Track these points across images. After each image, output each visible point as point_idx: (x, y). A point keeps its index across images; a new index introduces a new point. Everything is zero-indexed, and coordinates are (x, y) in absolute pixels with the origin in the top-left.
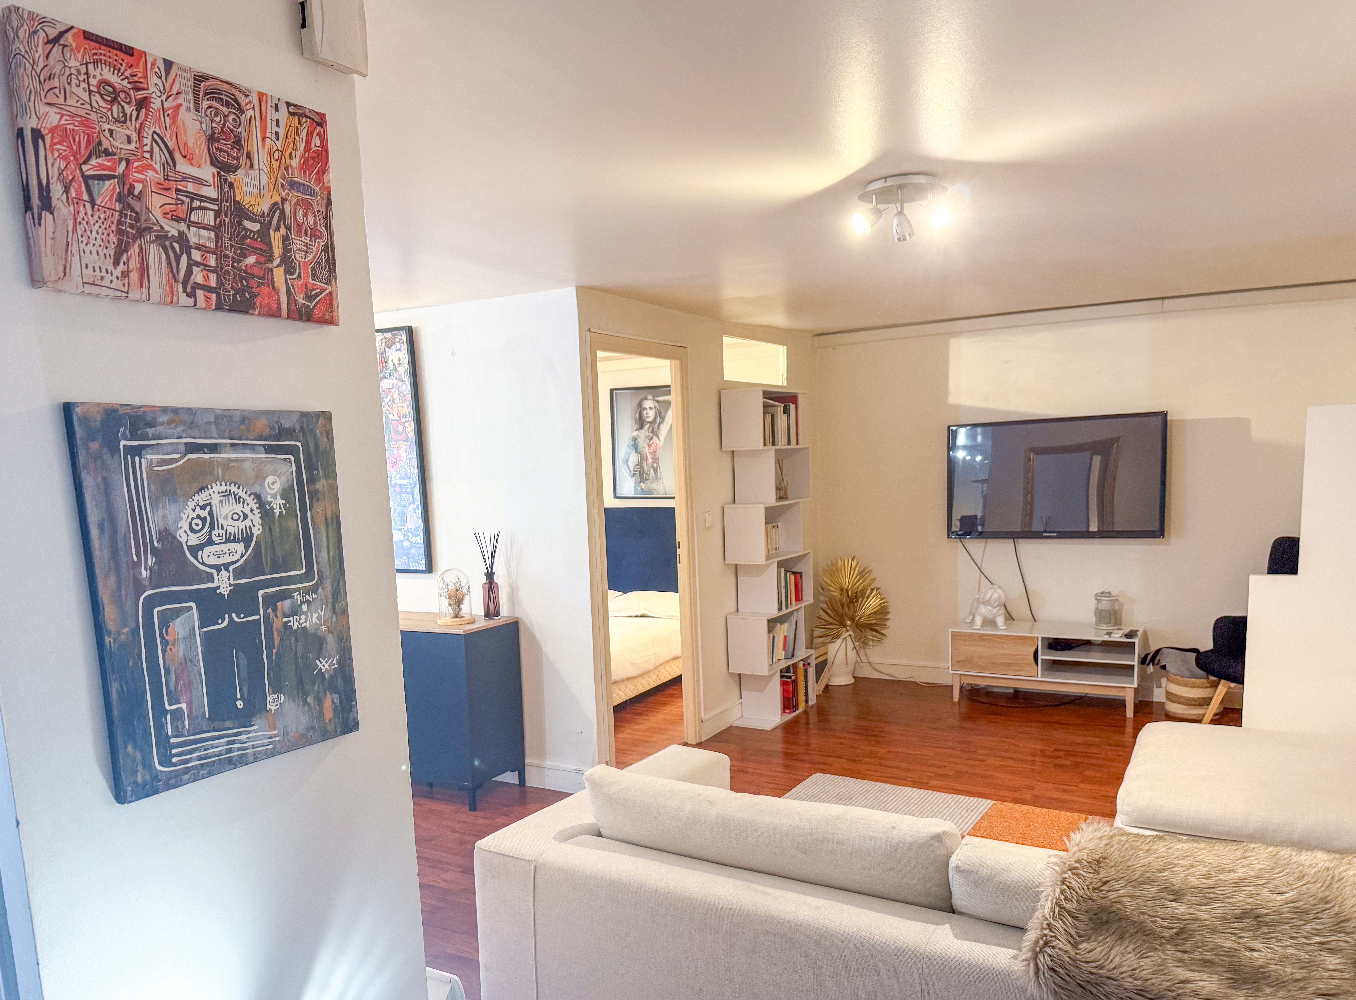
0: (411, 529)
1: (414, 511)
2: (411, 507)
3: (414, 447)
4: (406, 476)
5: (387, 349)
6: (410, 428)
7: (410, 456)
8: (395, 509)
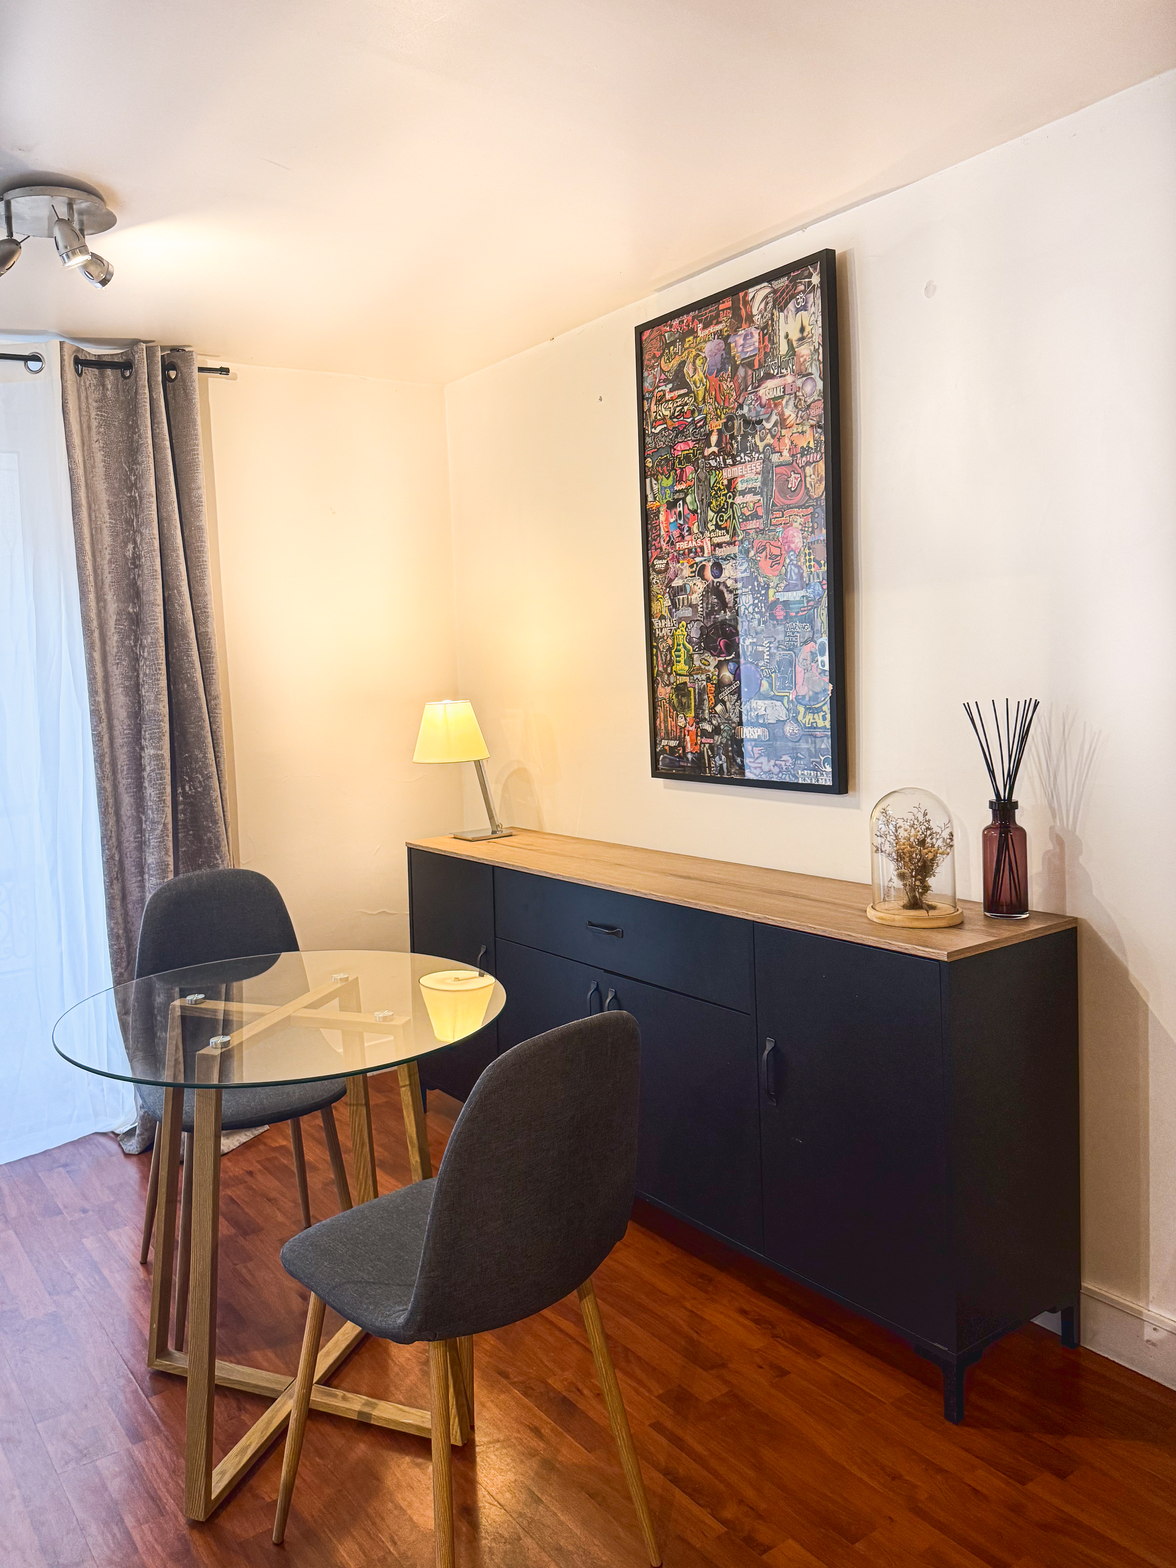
0: (804, 696)
1: (814, 657)
2: (807, 650)
3: (822, 516)
4: (800, 583)
5: (776, 314)
6: (814, 475)
7: (812, 538)
8: (772, 655)
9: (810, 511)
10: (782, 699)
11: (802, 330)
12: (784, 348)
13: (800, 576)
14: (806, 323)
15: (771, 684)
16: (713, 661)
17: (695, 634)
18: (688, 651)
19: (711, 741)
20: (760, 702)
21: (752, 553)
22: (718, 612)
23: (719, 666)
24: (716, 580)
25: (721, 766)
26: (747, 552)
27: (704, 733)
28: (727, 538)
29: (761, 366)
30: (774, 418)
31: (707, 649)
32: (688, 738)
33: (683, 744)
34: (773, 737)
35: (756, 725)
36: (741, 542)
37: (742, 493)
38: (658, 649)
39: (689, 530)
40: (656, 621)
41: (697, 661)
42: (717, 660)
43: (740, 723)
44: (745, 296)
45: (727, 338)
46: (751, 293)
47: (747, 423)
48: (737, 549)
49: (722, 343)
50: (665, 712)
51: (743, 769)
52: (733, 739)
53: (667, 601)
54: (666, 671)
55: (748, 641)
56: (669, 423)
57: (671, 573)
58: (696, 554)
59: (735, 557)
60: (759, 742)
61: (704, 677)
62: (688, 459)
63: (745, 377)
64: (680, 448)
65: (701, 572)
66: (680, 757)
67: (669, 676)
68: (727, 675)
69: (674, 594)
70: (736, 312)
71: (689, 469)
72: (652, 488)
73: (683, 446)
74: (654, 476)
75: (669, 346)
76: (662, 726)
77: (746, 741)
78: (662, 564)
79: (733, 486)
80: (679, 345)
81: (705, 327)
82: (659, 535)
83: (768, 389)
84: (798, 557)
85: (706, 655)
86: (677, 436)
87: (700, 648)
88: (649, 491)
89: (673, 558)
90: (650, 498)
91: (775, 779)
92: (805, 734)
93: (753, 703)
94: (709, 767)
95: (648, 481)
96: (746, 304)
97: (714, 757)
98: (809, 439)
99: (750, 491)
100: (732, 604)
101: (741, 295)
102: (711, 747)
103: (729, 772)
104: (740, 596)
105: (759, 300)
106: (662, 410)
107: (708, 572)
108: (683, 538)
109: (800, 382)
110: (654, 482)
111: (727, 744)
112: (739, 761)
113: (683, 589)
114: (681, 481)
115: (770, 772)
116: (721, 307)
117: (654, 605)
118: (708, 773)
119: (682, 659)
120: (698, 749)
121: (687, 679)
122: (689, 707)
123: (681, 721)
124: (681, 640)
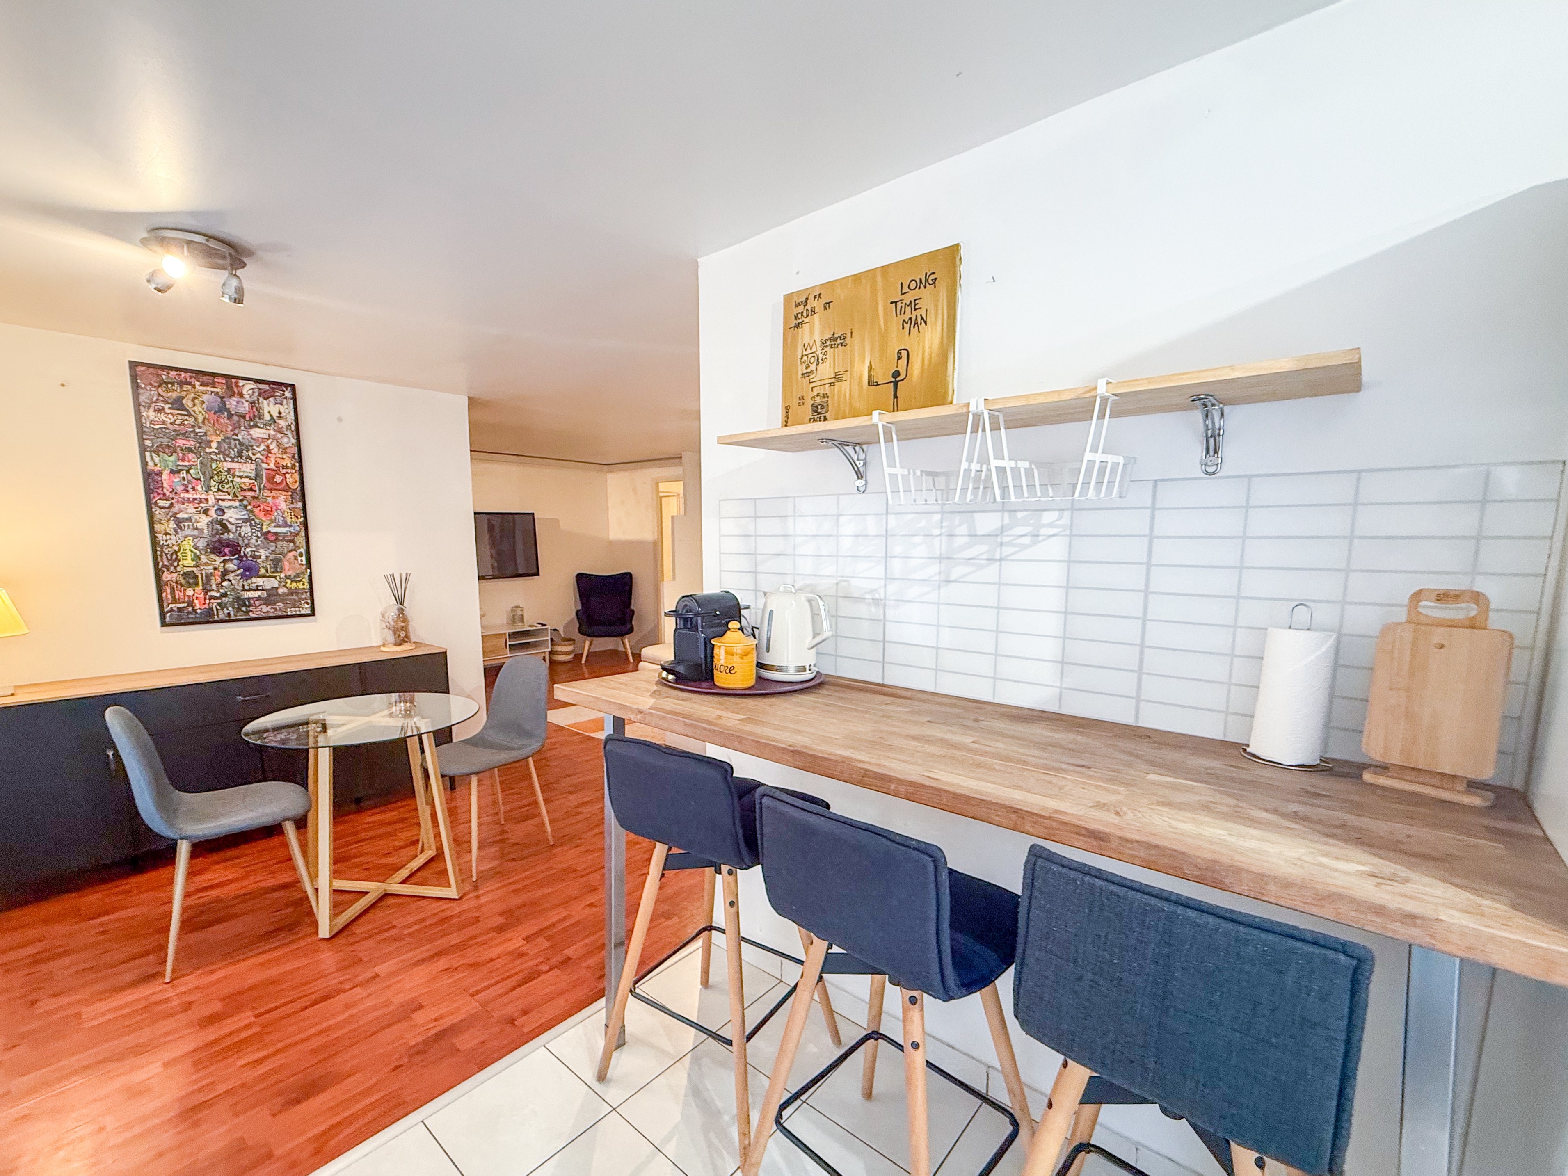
0: (290, 576)
1: (296, 558)
2: (291, 555)
3: (298, 497)
4: (285, 525)
5: (261, 399)
6: (292, 479)
7: (292, 506)
8: (267, 557)
9: (290, 493)
10: (275, 577)
11: (280, 413)
12: (267, 417)
13: (285, 522)
14: (282, 411)
15: (267, 571)
16: (218, 560)
17: (202, 544)
18: (195, 554)
19: (219, 601)
20: (259, 579)
21: (249, 507)
22: (222, 534)
23: (224, 562)
24: (219, 518)
25: (229, 614)
26: (245, 506)
27: (211, 598)
28: (230, 497)
29: (251, 420)
30: (262, 447)
31: (212, 552)
32: (196, 601)
33: (191, 604)
34: (269, 595)
35: (257, 590)
36: (241, 501)
37: (241, 477)
38: (162, 552)
39: (194, 489)
40: (160, 537)
41: (204, 559)
42: (222, 559)
43: (244, 590)
44: (236, 383)
45: (222, 398)
46: (241, 383)
47: (241, 444)
48: (237, 504)
49: (219, 400)
50: (172, 589)
51: (247, 612)
52: (239, 599)
53: (172, 525)
54: (172, 565)
55: (248, 550)
56: (170, 426)
57: (175, 510)
58: (201, 502)
59: (236, 507)
60: (259, 598)
61: (211, 567)
62: (190, 450)
63: (239, 421)
64: (181, 442)
65: (206, 512)
66: (189, 613)
67: (175, 567)
68: (231, 566)
69: (179, 522)
70: (229, 387)
71: (191, 456)
72: (152, 459)
73: (184, 442)
74: (154, 452)
75: (167, 383)
76: (169, 596)
77: (249, 599)
78: (167, 504)
79: (232, 472)
80: (177, 387)
81: (202, 385)
82: (162, 487)
83: (256, 433)
84: (283, 513)
85: (212, 556)
86: (178, 435)
87: (206, 552)
88: (148, 459)
89: (178, 502)
90: (151, 463)
91: (271, 615)
92: (291, 592)
93: (254, 580)
94: (218, 615)
95: (147, 454)
96: (237, 386)
97: (222, 609)
98: (288, 462)
99: (246, 477)
100: (234, 530)
101: (234, 381)
102: (219, 604)
103: (235, 616)
104: (241, 527)
105: (247, 388)
106: (162, 417)
107: (212, 512)
108: (188, 491)
109: (279, 436)
110: (154, 455)
111: (233, 602)
112: (244, 609)
113: (189, 519)
114: (183, 460)
115: (268, 612)
116: (216, 380)
117: (157, 527)
118: (216, 618)
119: (189, 558)
120: (206, 606)
121: (195, 569)
122: (197, 584)
123: (190, 592)
124: (187, 547)
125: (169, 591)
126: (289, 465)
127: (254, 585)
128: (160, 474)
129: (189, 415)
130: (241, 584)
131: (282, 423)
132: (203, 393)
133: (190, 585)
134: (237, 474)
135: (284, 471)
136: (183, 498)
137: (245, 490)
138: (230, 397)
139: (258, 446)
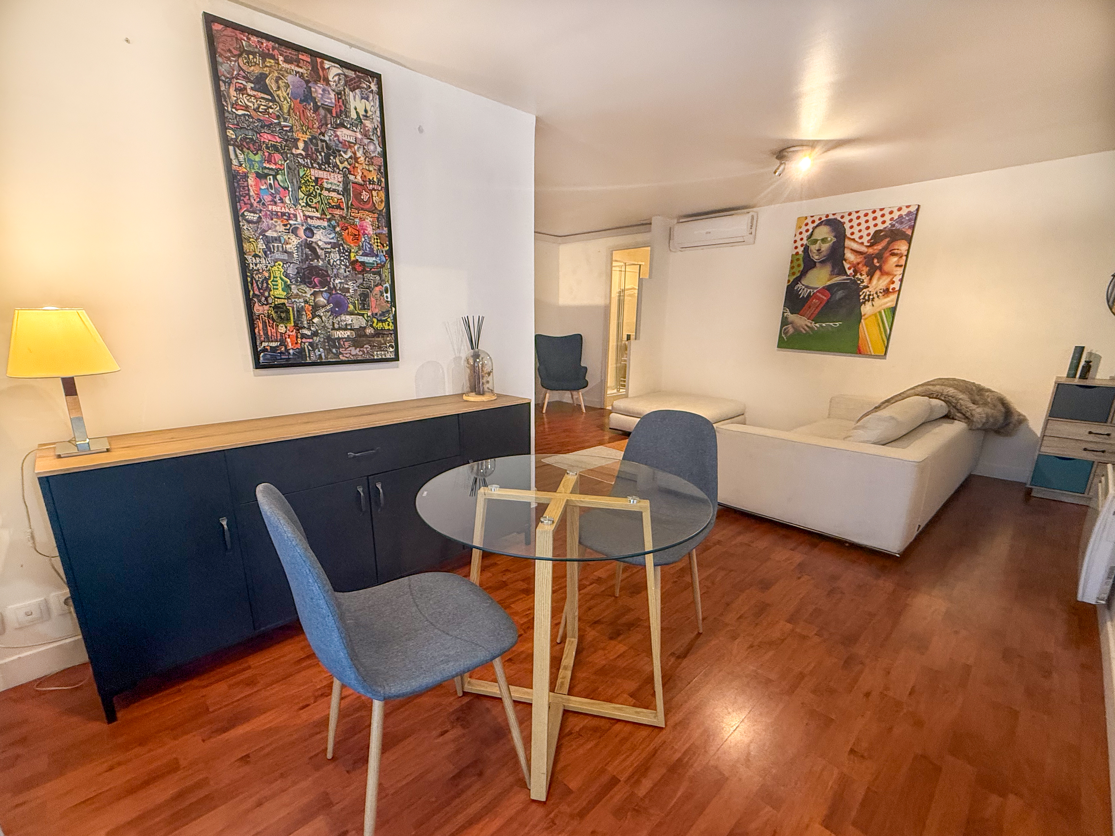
0: (376, 314)
1: (382, 295)
2: (377, 289)
3: (383, 221)
4: (371, 254)
5: (347, 90)
6: (378, 197)
7: (378, 231)
8: (355, 290)
9: (376, 215)
10: (363, 315)
11: (366, 111)
12: (354, 115)
13: (372, 249)
15: (355, 307)
16: (309, 291)
17: (292, 271)
18: (286, 282)
19: (311, 340)
20: (348, 317)
21: (338, 229)
22: (312, 260)
23: (314, 294)
24: (309, 239)
26: (334, 227)
27: (303, 336)
28: (318, 215)
29: (338, 116)
31: (303, 282)
32: (289, 340)
33: (283, 343)
34: (357, 336)
35: (346, 329)
36: (329, 220)
37: (327, 190)
38: (252, 278)
39: (281, 199)
40: (249, 257)
41: (294, 290)
42: (313, 290)
43: (334, 329)
44: (322, 63)
45: (307, 82)
46: (327, 64)
47: (328, 147)
48: (326, 224)
49: (303, 82)
50: (264, 323)
51: (337, 355)
52: (329, 338)
53: (261, 245)
54: (263, 294)
55: (337, 281)
56: (253, 113)
57: (264, 225)
58: (289, 218)
59: (325, 228)
60: (348, 339)
61: (302, 300)
62: (275, 148)
63: (325, 117)
64: (266, 137)
65: (294, 231)
66: (281, 353)
67: (266, 299)
68: (321, 300)
69: (268, 241)
70: (315, 69)
71: (277, 156)
72: (236, 156)
73: (270, 137)
74: (238, 147)
75: (249, 53)
76: (262, 333)
77: (339, 339)
78: (254, 217)
79: (320, 183)
80: (258, 59)
81: (286, 61)
82: (248, 194)
83: (344, 134)
84: (370, 238)
85: (302, 286)
86: (262, 127)
87: (297, 281)
88: (232, 156)
89: (266, 215)
90: (235, 162)
91: (360, 358)
92: (379, 333)
93: (343, 317)
94: (310, 357)
95: (231, 148)
96: (323, 69)
97: (314, 350)
98: (374, 176)
99: (334, 191)
100: (323, 257)
101: (319, 60)
102: (311, 344)
103: (326, 358)
104: (330, 253)
105: (334, 72)
106: (244, 100)
107: (301, 232)
108: (275, 203)
109: (366, 141)
110: (238, 151)
111: (324, 342)
112: (334, 350)
113: (278, 239)
114: (269, 162)
115: (356, 355)
116: (300, 57)
117: (246, 246)
118: (308, 360)
119: (280, 287)
120: (298, 346)
121: (286, 301)
122: (288, 320)
123: (282, 329)
124: (278, 274)
125: (261, 325)
126: (375, 180)
127: (344, 323)
128: (245, 176)
129: (273, 100)
130: (331, 321)
131: (367, 123)
132: (288, 72)
133: (282, 320)
134: (325, 185)
135: (371, 187)
136: (272, 212)
137: (333, 207)
138: (316, 82)
139: (345, 152)
